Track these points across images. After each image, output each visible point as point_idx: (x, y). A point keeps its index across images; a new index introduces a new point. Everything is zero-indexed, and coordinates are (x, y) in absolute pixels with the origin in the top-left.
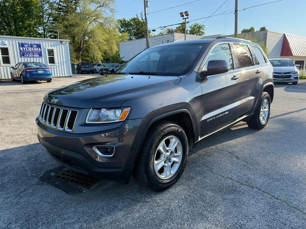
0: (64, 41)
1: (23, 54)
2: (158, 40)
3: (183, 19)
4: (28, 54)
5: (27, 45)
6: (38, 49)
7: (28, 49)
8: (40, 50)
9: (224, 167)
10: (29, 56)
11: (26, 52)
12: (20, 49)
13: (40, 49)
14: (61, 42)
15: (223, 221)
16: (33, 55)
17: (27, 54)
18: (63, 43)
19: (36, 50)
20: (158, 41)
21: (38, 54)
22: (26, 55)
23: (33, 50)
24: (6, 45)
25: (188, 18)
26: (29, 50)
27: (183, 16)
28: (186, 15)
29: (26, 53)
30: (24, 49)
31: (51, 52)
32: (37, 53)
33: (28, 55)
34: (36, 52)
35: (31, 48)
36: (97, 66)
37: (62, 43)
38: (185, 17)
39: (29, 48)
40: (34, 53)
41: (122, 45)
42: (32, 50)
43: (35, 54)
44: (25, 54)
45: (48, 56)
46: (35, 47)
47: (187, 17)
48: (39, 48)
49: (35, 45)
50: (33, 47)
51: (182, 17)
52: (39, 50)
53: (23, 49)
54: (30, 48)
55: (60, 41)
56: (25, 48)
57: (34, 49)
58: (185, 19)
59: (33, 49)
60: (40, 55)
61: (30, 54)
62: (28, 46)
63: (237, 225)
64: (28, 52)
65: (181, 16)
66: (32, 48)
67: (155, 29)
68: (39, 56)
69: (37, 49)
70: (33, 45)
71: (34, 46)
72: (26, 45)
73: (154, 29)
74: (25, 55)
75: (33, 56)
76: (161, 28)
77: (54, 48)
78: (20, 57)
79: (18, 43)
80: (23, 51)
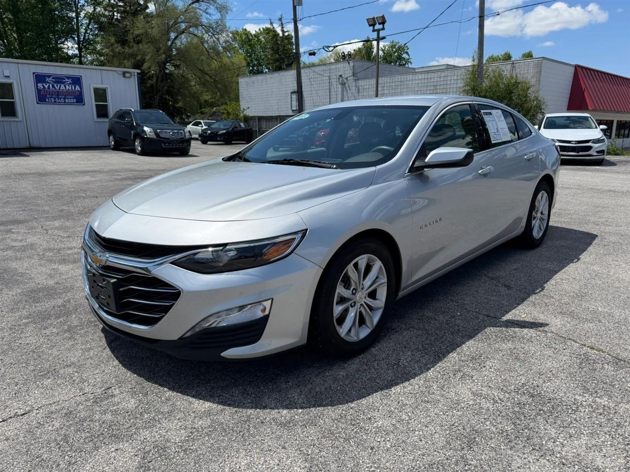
0: (128, 72)
2: (320, 74)
3: (374, 31)
4: (53, 96)
5: (53, 78)
6: (75, 87)
7: (53, 86)
8: (79, 89)
9: (485, 301)
10: (55, 102)
11: (49, 92)
12: (37, 86)
13: (77, 87)
15: (500, 381)
16: (64, 99)
17: (51, 98)
18: (127, 75)
19: (70, 89)
20: (319, 76)
21: (75, 97)
22: (49, 100)
23: (64, 88)
24: (9, 77)
25: (383, 29)
26: (55, 89)
27: (373, 25)
28: (380, 24)
29: (50, 94)
30: (46, 86)
31: (101, 95)
32: (72, 96)
33: (55, 99)
34: (69, 94)
36: (192, 125)
37: (125, 76)
38: (378, 27)
39: (55, 86)
40: (65, 96)
41: (244, 83)
42: (61, 88)
43: (68, 97)
44: (48, 96)
45: (94, 103)
46: (69, 82)
47: (381, 26)
48: (78, 85)
49: (68, 78)
50: (65, 82)
51: (372, 27)
52: (76, 89)
53: (43, 86)
54: (57, 85)
55: (121, 72)
56: (48, 85)
57: (67, 87)
58: (378, 31)
59: (65, 86)
60: (79, 99)
61: (58, 98)
62: (53, 81)
63: (528, 387)
64: (53, 93)
65: (370, 25)
66: (62, 86)
67: (315, 51)
68: (77, 102)
69: (73, 87)
70: (65, 79)
71: (67, 80)
72: (50, 79)
73: (312, 52)
74: (47, 100)
75: (65, 102)
76: (326, 49)
77: (107, 84)
78: (38, 103)
79: (34, 73)
80: (44, 91)
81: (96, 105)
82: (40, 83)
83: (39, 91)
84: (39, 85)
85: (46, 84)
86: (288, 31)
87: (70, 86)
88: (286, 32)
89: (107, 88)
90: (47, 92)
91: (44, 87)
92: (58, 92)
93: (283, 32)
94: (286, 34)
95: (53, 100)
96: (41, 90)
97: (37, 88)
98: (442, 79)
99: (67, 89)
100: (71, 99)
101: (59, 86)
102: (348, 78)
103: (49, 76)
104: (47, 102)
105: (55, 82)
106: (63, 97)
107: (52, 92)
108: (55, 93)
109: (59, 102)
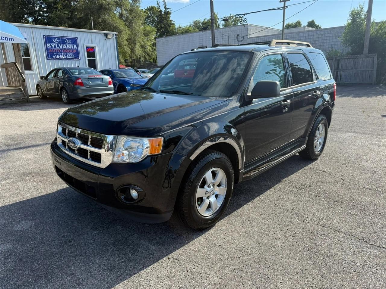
0: (110, 34)
1: (51, 54)
5: (57, 39)
7: (58, 46)
8: (76, 48)
10: (60, 58)
11: (55, 50)
12: (47, 46)
13: (75, 46)
14: (106, 35)
17: (57, 55)
18: (109, 36)
19: (70, 48)
20: (222, 35)
21: (74, 54)
22: (55, 57)
23: (66, 47)
26: (60, 48)
29: (55, 52)
30: (53, 46)
32: (71, 53)
33: (59, 56)
34: (70, 51)
35: (63, 45)
37: (107, 38)
39: (60, 45)
40: (67, 53)
41: (160, 42)
42: (64, 47)
43: (69, 54)
44: (54, 54)
45: (87, 58)
46: (69, 42)
49: (68, 39)
50: (66, 42)
52: (74, 48)
53: (51, 45)
55: (104, 34)
56: (54, 45)
57: (68, 46)
58: (285, 1)
60: (76, 55)
61: (62, 55)
62: (58, 42)
64: (58, 52)
67: (227, 18)
68: (75, 58)
69: (72, 46)
70: (66, 40)
72: (56, 40)
73: (225, 18)
74: (54, 57)
75: (67, 58)
76: (237, 16)
77: (95, 44)
78: (47, 59)
79: (44, 36)
80: (52, 49)
81: (88, 59)
82: (49, 43)
83: (47, 49)
84: (48, 45)
85: (53, 44)
86: (169, 9)
87: (70, 45)
88: (168, 9)
89: (95, 46)
90: (54, 51)
91: (52, 47)
92: (61, 50)
93: (165, 8)
94: (168, 10)
95: (58, 57)
96: (49, 49)
97: (47, 48)
98: (320, 36)
99: (68, 48)
100: (70, 55)
101: (62, 45)
102: (244, 37)
103: (55, 38)
104: (53, 58)
105: (59, 43)
106: (65, 54)
107: (57, 50)
108: (59, 51)
109: (62, 58)
